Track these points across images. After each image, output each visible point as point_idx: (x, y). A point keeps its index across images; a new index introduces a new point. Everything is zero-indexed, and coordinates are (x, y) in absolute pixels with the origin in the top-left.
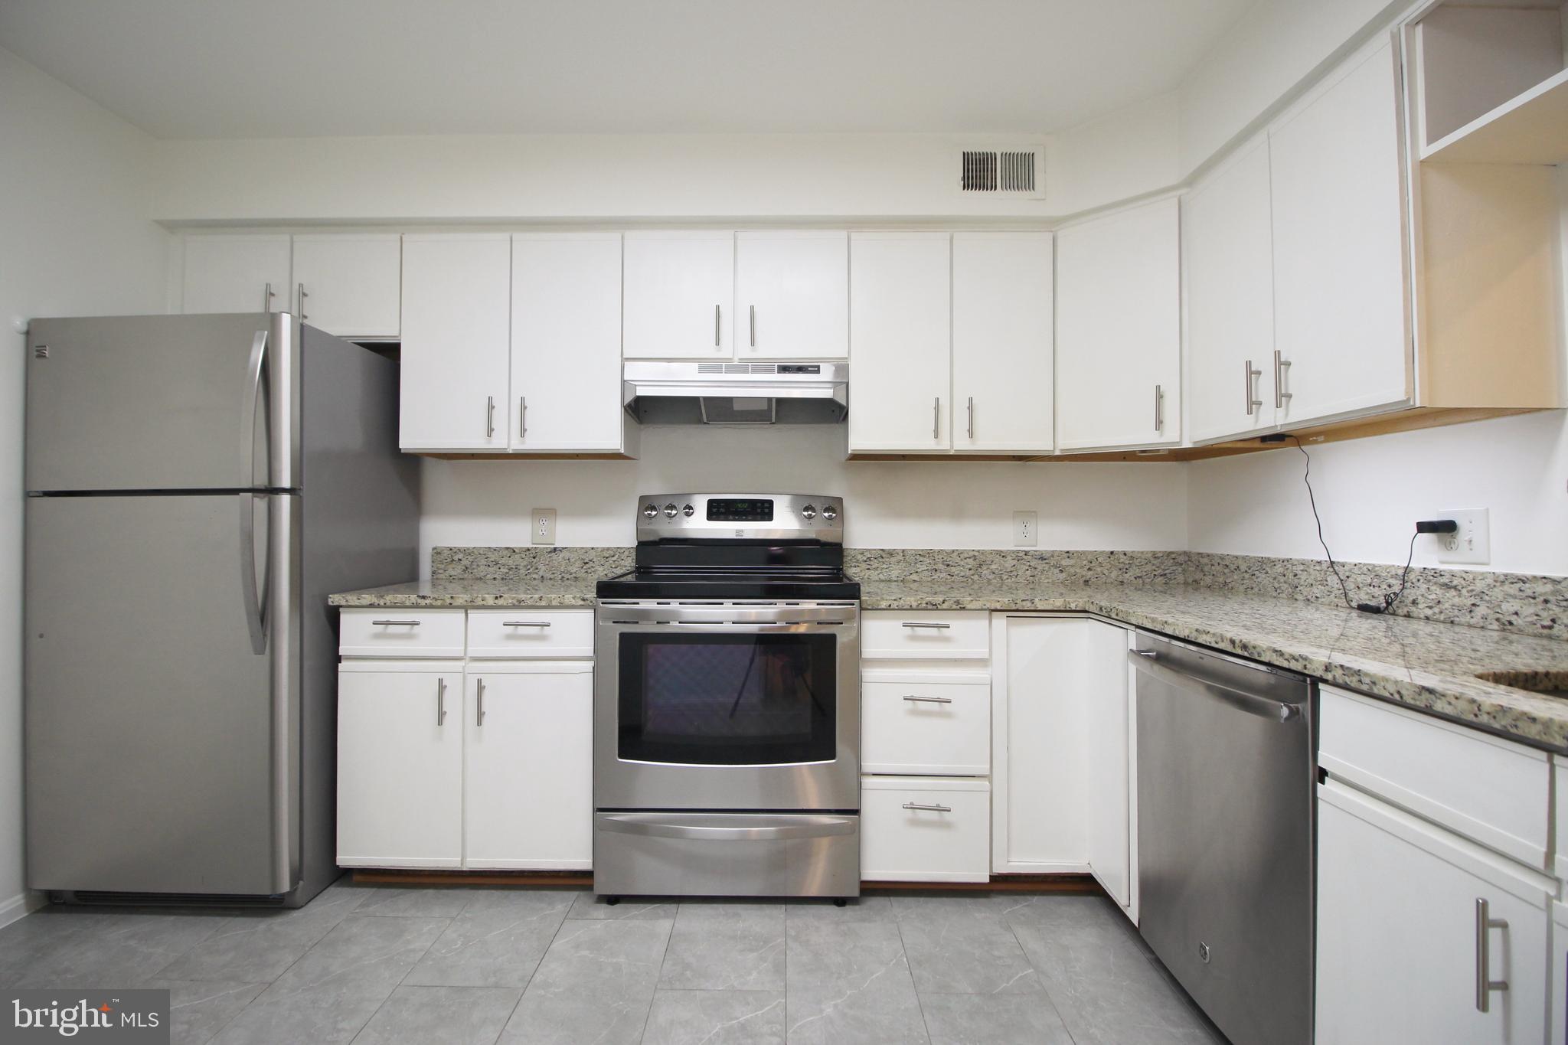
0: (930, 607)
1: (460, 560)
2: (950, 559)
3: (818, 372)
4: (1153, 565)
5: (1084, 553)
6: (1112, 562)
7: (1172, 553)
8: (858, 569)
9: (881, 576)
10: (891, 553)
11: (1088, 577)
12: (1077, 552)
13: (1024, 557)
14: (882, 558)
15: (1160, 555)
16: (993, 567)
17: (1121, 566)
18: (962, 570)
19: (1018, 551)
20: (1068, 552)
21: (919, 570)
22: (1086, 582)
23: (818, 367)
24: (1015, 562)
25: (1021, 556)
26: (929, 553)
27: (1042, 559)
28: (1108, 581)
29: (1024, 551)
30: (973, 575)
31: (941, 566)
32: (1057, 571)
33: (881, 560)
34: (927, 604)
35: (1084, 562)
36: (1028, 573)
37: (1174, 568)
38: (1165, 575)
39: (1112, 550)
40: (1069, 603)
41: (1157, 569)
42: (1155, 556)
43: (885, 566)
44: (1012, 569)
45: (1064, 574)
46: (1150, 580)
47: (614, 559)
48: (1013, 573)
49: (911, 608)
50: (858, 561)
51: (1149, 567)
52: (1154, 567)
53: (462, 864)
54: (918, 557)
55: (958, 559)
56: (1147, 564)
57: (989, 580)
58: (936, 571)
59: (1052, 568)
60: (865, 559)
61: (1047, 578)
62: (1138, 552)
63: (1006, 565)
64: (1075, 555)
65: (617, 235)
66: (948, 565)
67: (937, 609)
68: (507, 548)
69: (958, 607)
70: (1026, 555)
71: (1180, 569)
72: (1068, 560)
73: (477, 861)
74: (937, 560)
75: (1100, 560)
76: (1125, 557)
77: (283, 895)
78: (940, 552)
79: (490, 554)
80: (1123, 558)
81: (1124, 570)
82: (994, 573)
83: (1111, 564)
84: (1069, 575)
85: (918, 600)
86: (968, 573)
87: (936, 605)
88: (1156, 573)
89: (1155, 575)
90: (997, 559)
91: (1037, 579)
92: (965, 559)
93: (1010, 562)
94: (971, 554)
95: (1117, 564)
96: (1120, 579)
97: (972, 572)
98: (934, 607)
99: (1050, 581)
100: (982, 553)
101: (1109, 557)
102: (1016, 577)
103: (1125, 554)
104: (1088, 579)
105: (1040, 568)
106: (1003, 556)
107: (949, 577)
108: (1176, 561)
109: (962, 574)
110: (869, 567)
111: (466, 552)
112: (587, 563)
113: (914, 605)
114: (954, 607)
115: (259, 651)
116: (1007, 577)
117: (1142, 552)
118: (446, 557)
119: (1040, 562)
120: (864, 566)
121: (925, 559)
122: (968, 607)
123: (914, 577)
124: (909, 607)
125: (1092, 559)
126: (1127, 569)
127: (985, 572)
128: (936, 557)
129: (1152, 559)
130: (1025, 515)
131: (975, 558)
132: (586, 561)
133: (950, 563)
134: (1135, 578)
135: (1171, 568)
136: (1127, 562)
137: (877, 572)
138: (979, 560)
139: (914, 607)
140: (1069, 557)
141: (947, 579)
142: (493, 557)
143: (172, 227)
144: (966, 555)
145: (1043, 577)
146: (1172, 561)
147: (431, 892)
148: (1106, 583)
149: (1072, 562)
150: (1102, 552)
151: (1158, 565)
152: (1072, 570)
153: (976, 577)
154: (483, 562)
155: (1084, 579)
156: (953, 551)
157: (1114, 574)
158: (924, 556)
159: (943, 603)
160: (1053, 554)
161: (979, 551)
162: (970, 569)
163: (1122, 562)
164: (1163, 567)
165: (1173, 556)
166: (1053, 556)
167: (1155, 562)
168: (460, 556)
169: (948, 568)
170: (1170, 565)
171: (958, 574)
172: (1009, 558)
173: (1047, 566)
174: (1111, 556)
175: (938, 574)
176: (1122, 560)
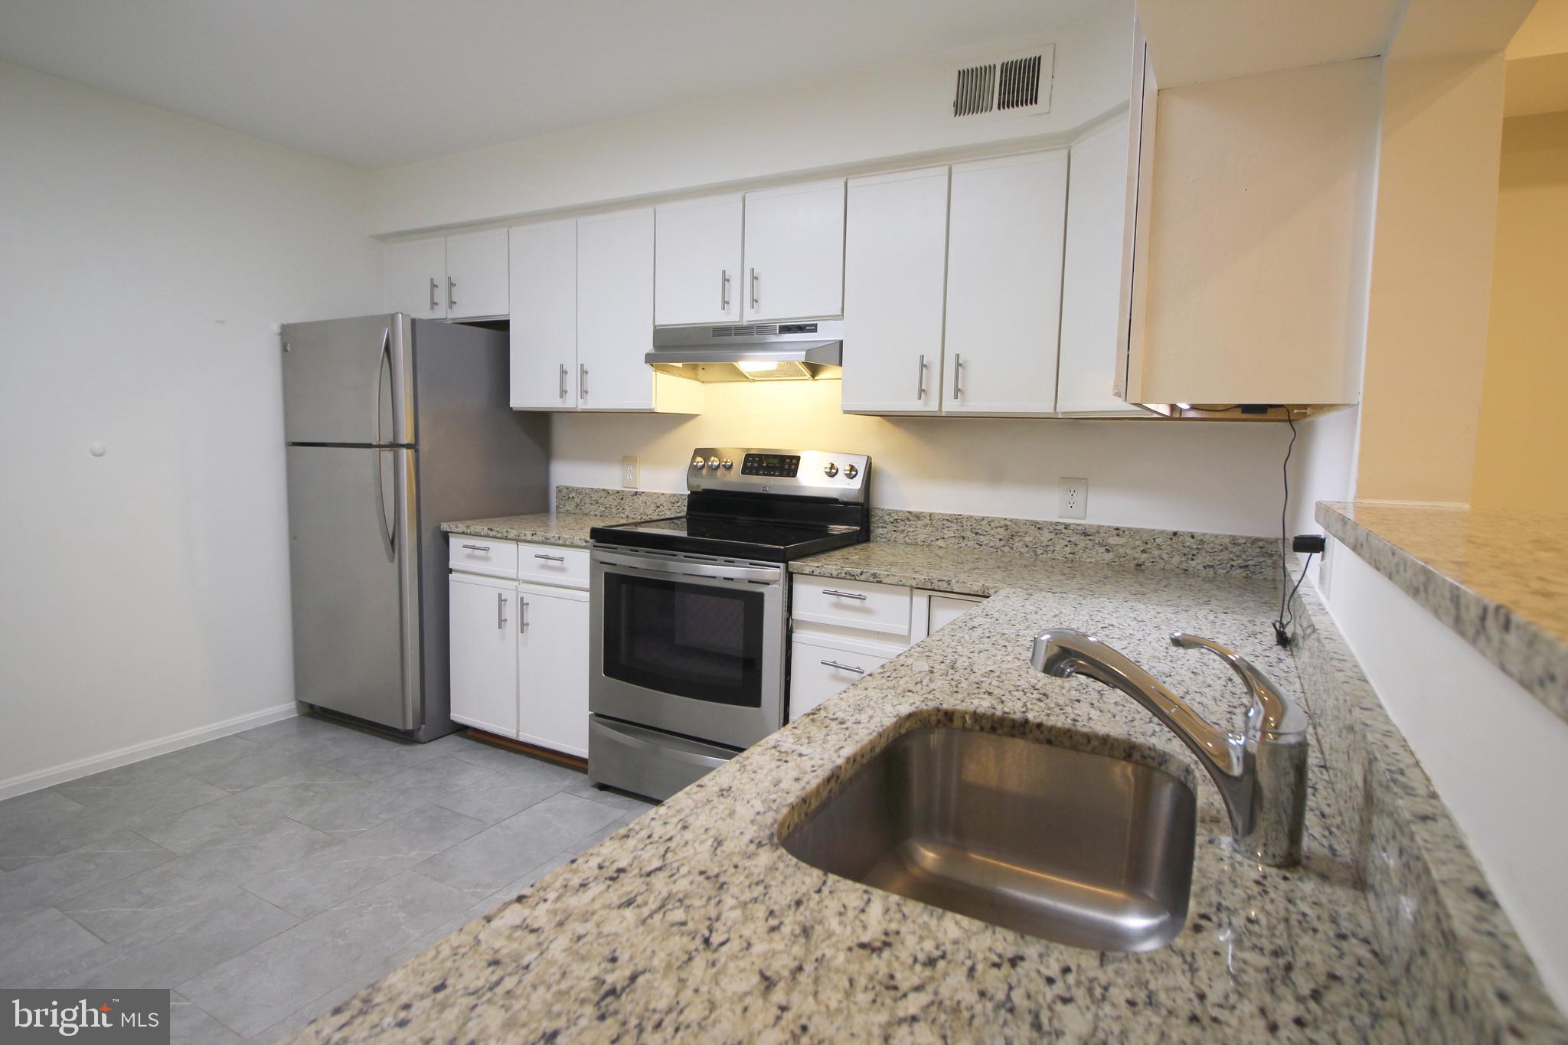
0: (849, 577)
1: (573, 498)
2: (980, 527)
3: (815, 331)
4: (1231, 553)
5: (1138, 531)
6: (1175, 546)
7: (1258, 540)
8: (886, 530)
9: (907, 539)
10: (918, 517)
11: (1141, 560)
12: (1129, 529)
13: (1064, 531)
14: (909, 520)
15: (1242, 541)
16: (1027, 539)
17: (1186, 550)
18: (991, 540)
19: (1057, 524)
20: (1117, 529)
21: (945, 536)
22: (1138, 565)
23: (816, 325)
24: (1052, 536)
25: (1059, 530)
26: (957, 519)
27: (1085, 534)
28: (1168, 567)
29: (1064, 524)
30: (1003, 546)
31: (969, 534)
32: (1103, 549)
33: (908, 523)
34: (846, 574)
35: (1138, 543)
36: (1068, 549)
37: (1262, 559)
38: (1247, 566)
39: (1175, 529)
40: (988, 588)
41: (1235, 558)
42: (1234, 541)
43: (911, 529)
44: (1048, 544)
45: (1111, 554)
46: (1225, 571)
47: (678, 504)
48: (1049, 548)
49: (831, 576)
50: (885, 522)
51: (1225, 555)
52: (1231, 556)
53: (517, 736)
54: (945, 522)
55: (988, 528)
56: (1221, 551)
57: (1021, 554)
58: (964, 538)
59: (1096, 546)
60: (892, 520)
61: (1089, 557)
62: (1211, 535)
63: (1042, 539)
64: (1126, 533)
65: (649, 210)
66: (977, 533)
67: (855, 580)
68: (604, 490)
69: (875, 580)
70: (1066, 528)
71: (1269, 562)
72: (1117, 538)
73: (526, 737)
74: (965, 527)
75: (1158, 541)
76: (1192, 540)
77: (409, 730)
78: (969, 518)
79: (593, 495)
80: (1189, 541)
81: (1190, 556)
82: (1027, 546)
83: (1171, 546)
84: (1117, 556)
85: (838, 569)
86: (998, 544)
87: (854, 576)
88: (1234, 563)
89: (1233, 566)
90: (1032, 530)
91: (1077, 557)
92: (996, 528)
93: (1046, 535)
94: (1003, 523)
95: (1181, 548)
96: (1184, 566)
97: (1002, 543)
98: (853, 577)
99: (1093, 560)
100: (1015, 523)
101: (1171, 539)
102: (1053, 552)
103: (1193, 537)
104: (1140, 562)
105: (1082, 544)
106: (1039, 528)
107: (977, 546)
108: (1264, 550)
109: (992, 544)
110: (895, 529)
111: (578, 491)
112: (658, 507)
113: (835, 573)
114: (871, 579)
115: (392, 560)
116: (1042, 551)
117: (1217, 537)
118: (567, 493)
119: (1083, 537)
120: (890, 527)
121: (953, 525)
122: (885, 581)
123: (940, 543)
124: (829, 575)
125: (1147, 540)
126: (1193, 555)
127: (1018, 544)
128: (965, 524)
129: (1229, 545)
130: (1073, 481)
131: (1006, 527)
132: (658, 505)
133: (980, 531)
134: (1205, 567)
135: (1256, 559)
136: (1195, 546)
137: (903, 535)
138: (1011, 531)
139: (834, 575)
140: (1118, 535)
141: (974, 548)
142: (595, 497)
143: (383, 238)
144: (997, 524)
145: (1085, 555)
146: (1258, 550)
147: (502, 752)
148: (1164, 569)
149: (1122, 541)
150: (1162, 532)
151: (1237, 553)
152: (1122, 551)
153: (1007, 549)
154: (588, 501)
155: (1136, 562)
156: (983, 519)
157: (1176, 560)
158: (952, 522)
159: (861, 574)
160: (1098, 530)
161: (1011, 521)
162: (1000, 540)
163: (1188, 547)
164: (1244, 557)
165: (1261, 544)
166: (1098, 532)
167: (1234, 550)
168: (573, 494)
169: (977, 537)
170: (1254, 554)
171: (988, 544)
172: (1045, 530)
173: (1090, 544)
174: (1174, 538)
175: (966, 542)
176: (1188, 544)
